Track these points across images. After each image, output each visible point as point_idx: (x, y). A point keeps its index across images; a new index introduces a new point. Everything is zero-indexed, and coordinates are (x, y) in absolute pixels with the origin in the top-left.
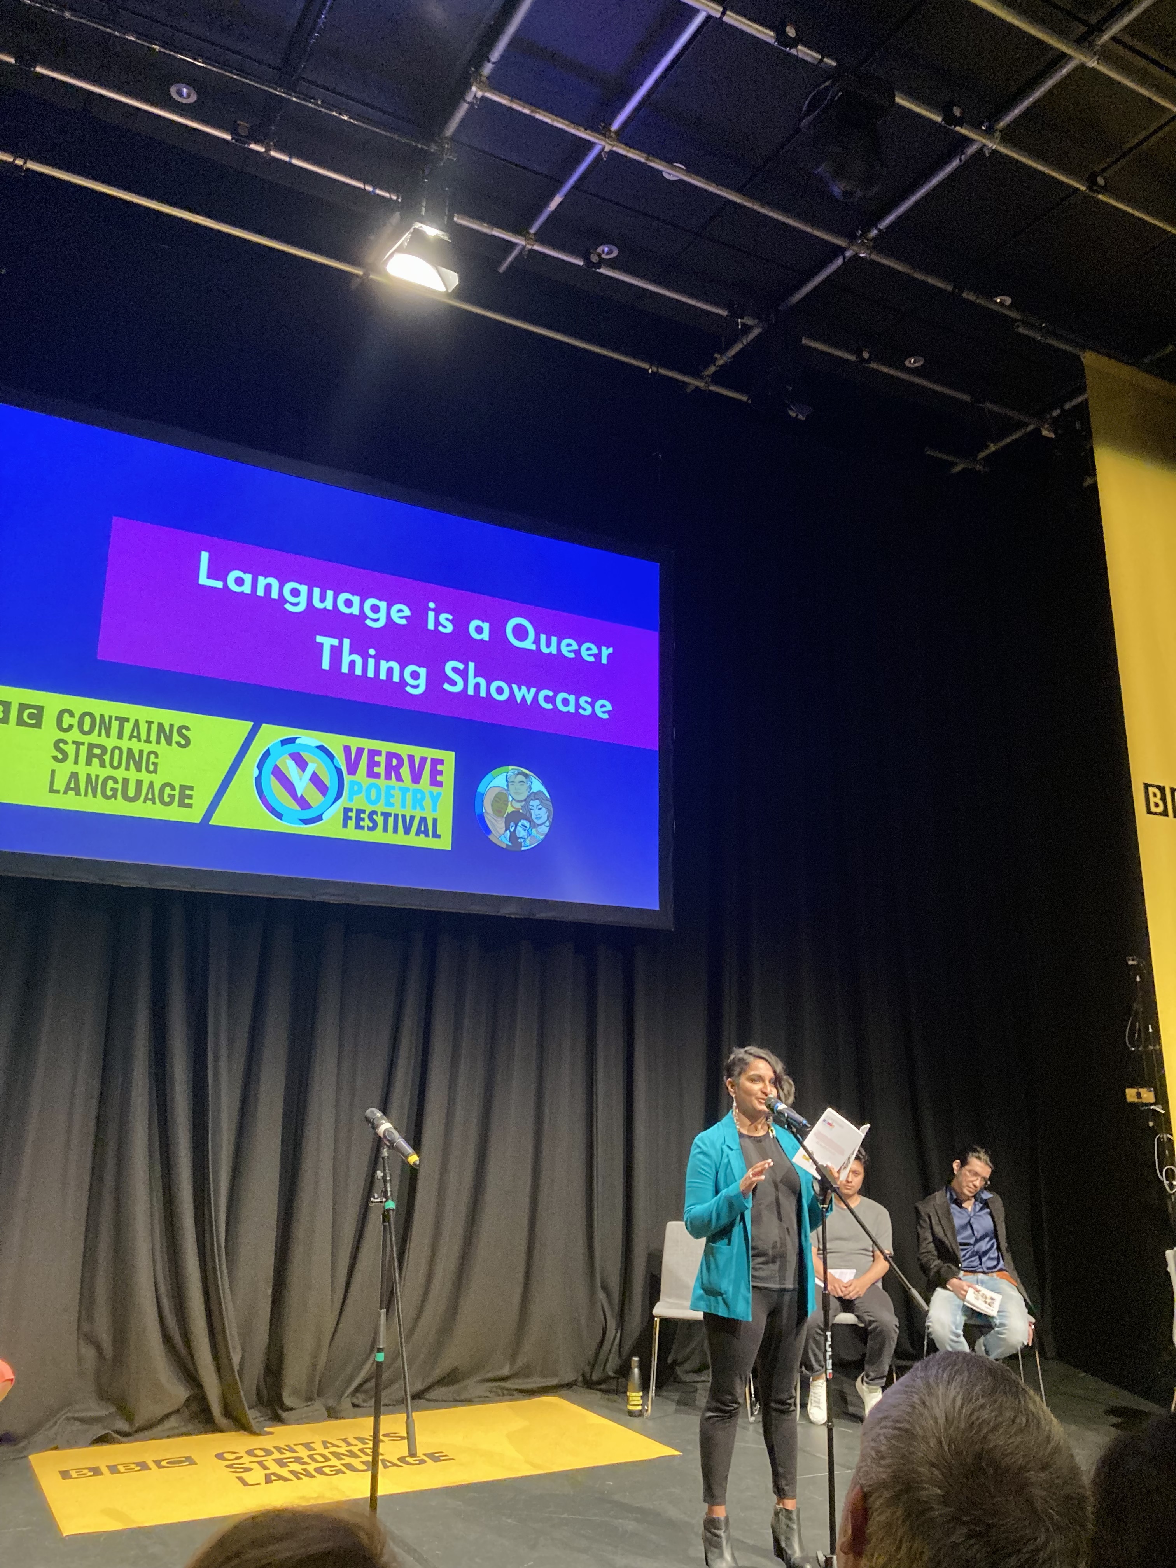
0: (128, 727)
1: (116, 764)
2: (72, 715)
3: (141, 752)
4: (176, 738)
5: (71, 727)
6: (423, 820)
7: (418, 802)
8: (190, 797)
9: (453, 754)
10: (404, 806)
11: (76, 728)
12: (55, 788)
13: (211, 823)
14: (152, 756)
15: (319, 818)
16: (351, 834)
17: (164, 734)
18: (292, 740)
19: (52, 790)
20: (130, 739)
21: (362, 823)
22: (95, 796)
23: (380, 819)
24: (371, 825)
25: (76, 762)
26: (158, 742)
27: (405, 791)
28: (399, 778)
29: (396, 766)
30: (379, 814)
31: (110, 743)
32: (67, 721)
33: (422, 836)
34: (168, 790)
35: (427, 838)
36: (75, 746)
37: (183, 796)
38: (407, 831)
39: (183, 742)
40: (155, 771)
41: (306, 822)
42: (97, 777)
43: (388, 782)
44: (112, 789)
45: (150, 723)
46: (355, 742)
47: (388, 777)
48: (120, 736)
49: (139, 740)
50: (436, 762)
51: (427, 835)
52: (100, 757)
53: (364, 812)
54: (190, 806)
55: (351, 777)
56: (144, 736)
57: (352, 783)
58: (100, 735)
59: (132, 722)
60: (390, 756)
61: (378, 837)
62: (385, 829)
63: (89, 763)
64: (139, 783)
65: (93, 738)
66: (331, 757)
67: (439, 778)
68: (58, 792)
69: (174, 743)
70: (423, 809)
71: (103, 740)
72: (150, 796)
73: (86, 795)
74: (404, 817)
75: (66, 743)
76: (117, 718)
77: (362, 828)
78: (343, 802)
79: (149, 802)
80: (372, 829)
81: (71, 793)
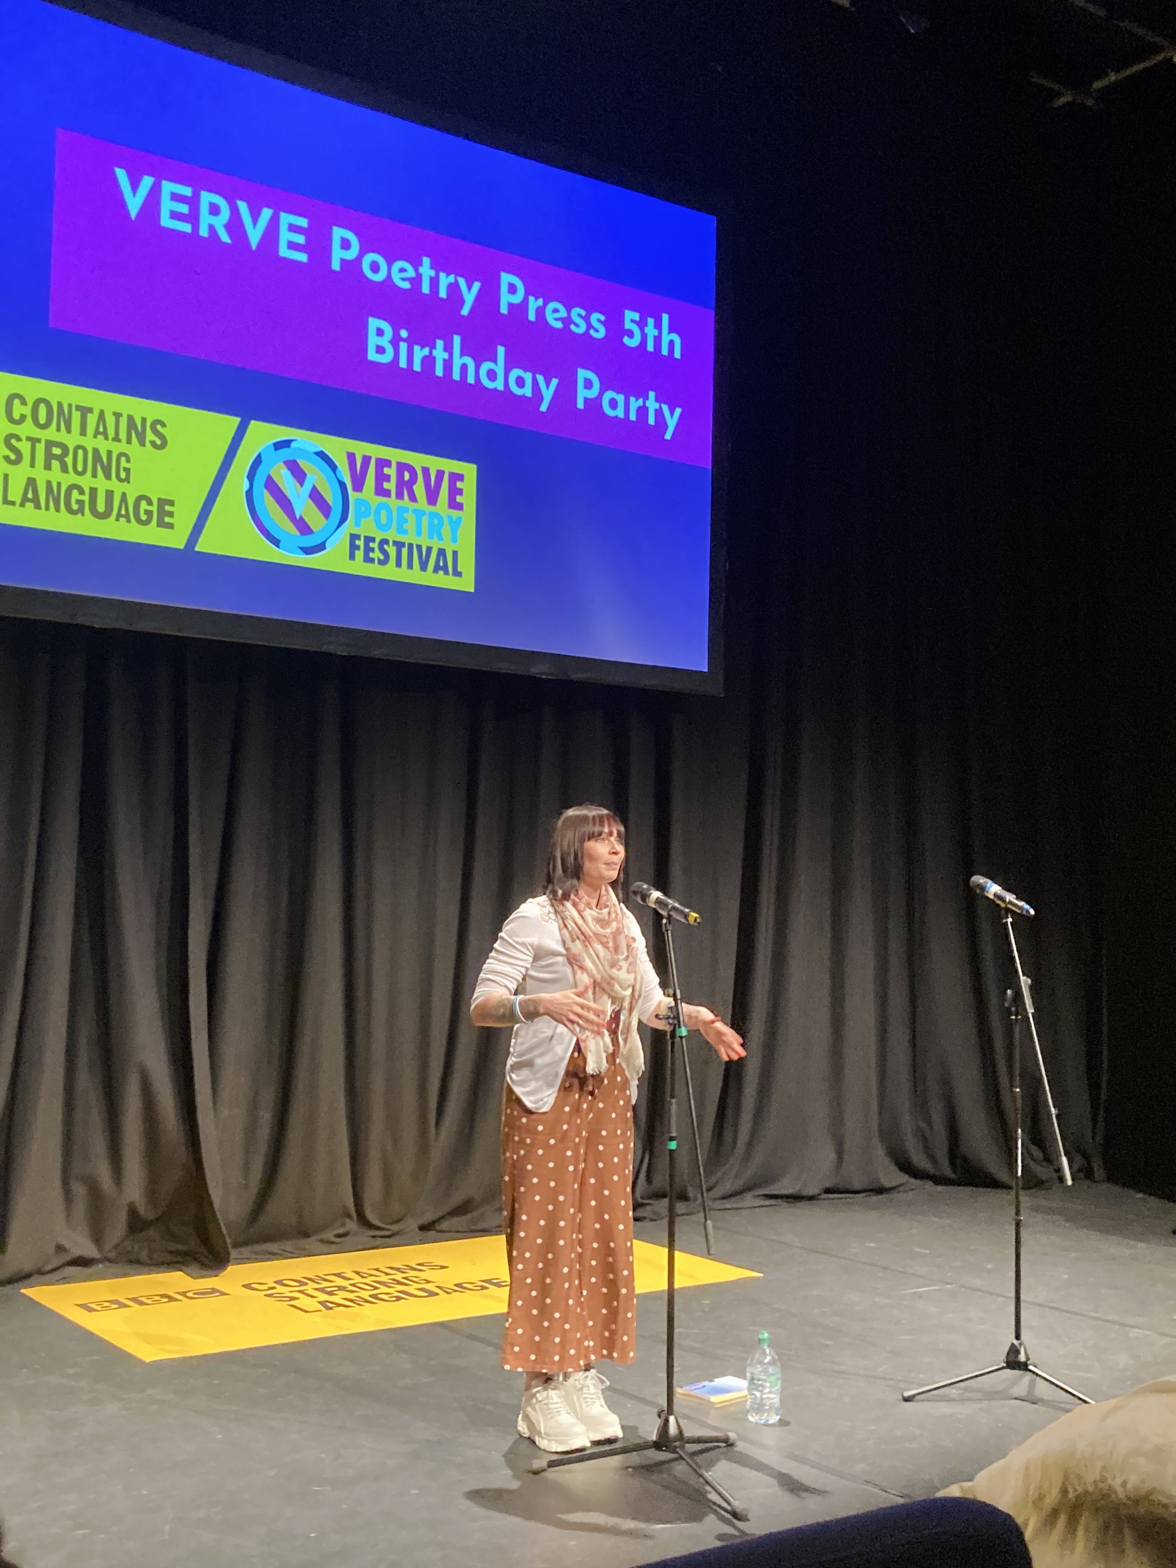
0: (92, 419)
1: (80, 468)
2: (24, 402)
3: (109, 453)
4: (150, 436)
5: (23, 418)
6: (442, 552)
7: (435, 530)
8: (171, 514)
9: (474, 467)
10: (419, 533)
11: (29, 419)
12: (10, 498)
13: (196, 549)
14: (123, 459)
15: (321, 547)
16: (359, 568)
17: (136, 431)
18: (286, 444)
19: (6, 501)
20: (95, 436)
21: (371, 555)
22: (58, 509)
23: (392, 550)
25: (33, 465)
26: (129, 441)
27: (419, 514)
28: (413, 498)
29: (409, 480)
30: (391, 543)
31: (72, 440)
32: (18, 410)
33: (441, 573)
34: (144, 505)
35: (446, 576)
36: (29, 444)
37: (162, 513)
38: (424, 567)
39: (158, 442)
40: (127, 480)
41: (307, 551)
42: (59, 484)
43: (399, 502)
44: (78, 502)
45: (118, 415)
46: (362, 448)
47: (400, 496)
48: (83, 432)
49: (106, 438)
50: (456, 477)
51: (446, 573)
52: (61, 459)
53: (373, 540)
54: (171, 526)
55: (357, 494)
56: (111, 433)
57: (359, 502)
58: (58, 429)
59: (96, 413)
60: (402, 467)
61: (390, 572)
62: (399, 564)
63: (48, 467)
64: (109, 494)
65: (51, 434)
66: (333, 467)
67: (459, 499)
68: (13, 503)
69: (148, 443)
70: (440, 538)
71: (61, 436)
72: (123, 512)
73: (47, 508)
74: (419, 547)
75: (19, 439)
76: (78, 408)
77: (372, 561)
78: (349, 527)
79: (123, 520)
80: (383, 562)
81: (30, 506)
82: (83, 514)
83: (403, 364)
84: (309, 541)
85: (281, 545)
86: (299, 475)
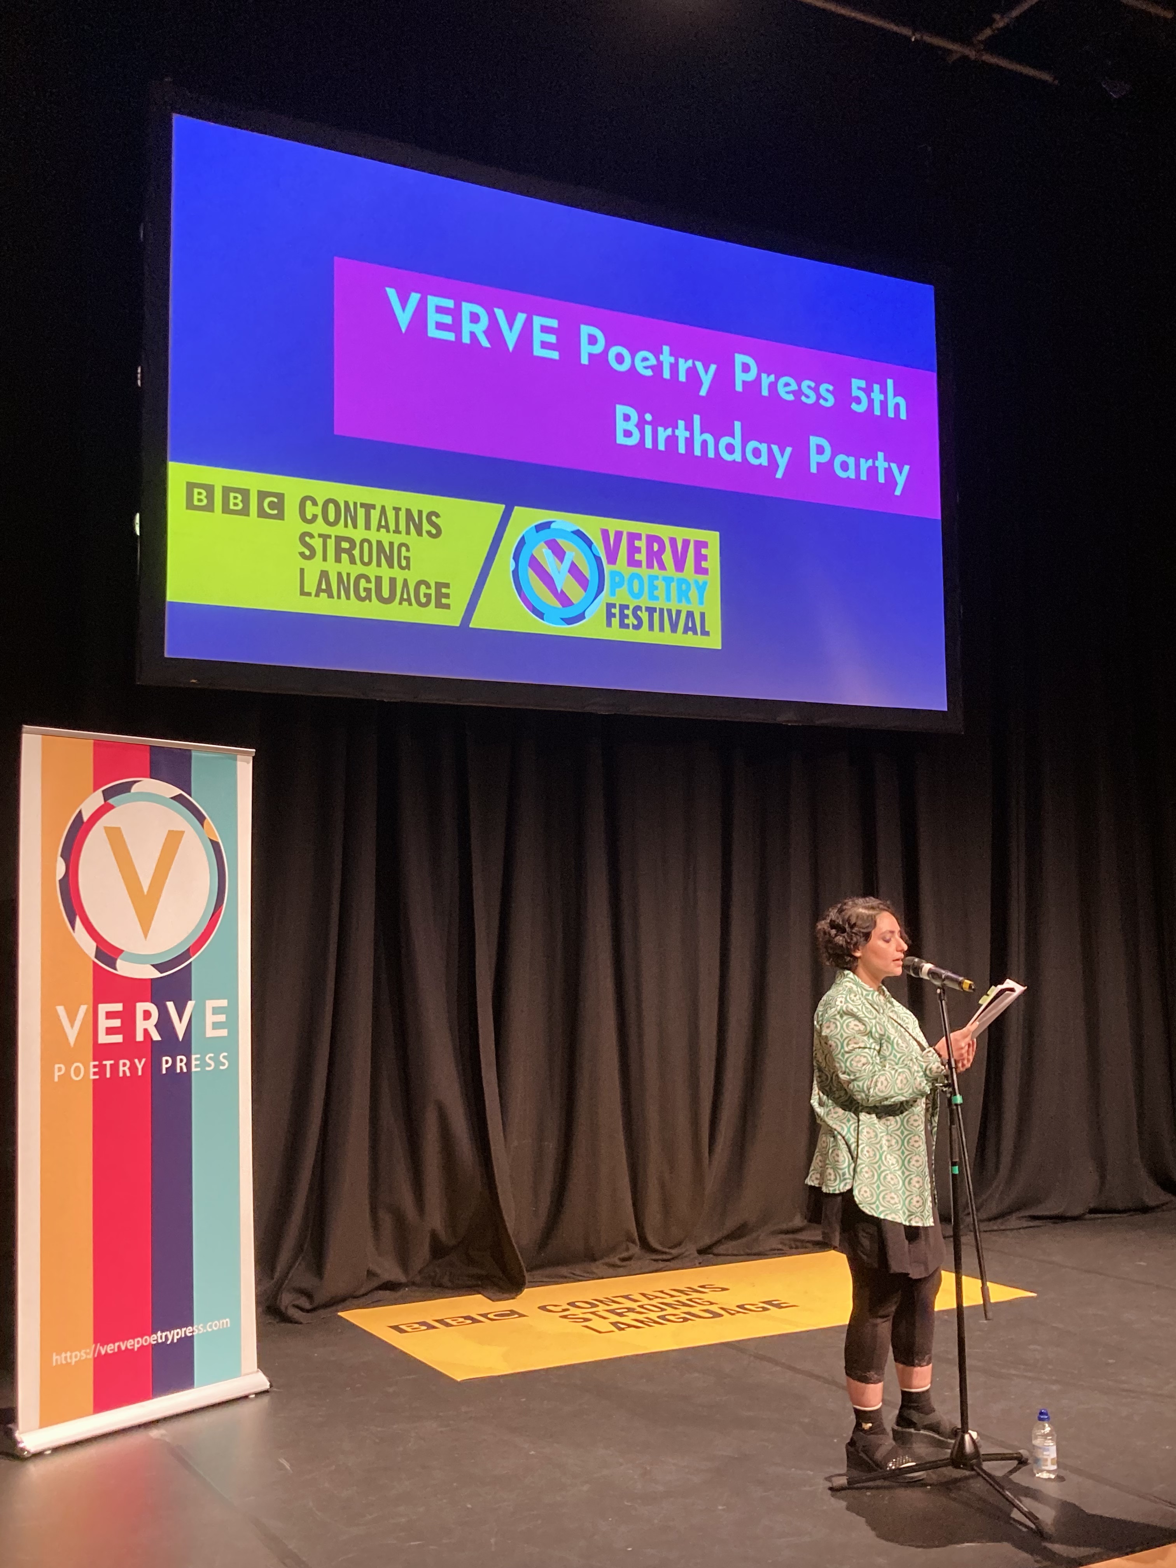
0: (375, 515)
1: (366, 560)
2: (315, 503)
4: (426, 526)
5: (315, 517)
6: (690, 615)
7: (683, 595)
8: (447, 596)
9: (717, 534)
10: (668, 599)
11: (320, 519)
12: (306, 590)
13: (471, 626)
14: (404, 549)
15: (581, 617)
16: (615, 633)
17: (414, 522)
18: (546, 525)
19: (303, 593)
21: (626, 621)
22: (348, 598)
23: (644, 616)
24: (636, 623)
25: (325, 559)
26: (408, 532)
27: (668, 580)
28: (662, 567)
29: (657, 551)
30: (644, 609)
31: (358, 534)
32: (310, 510)
33: (690, 633)
34: (423, 589)
35: (695, 636)
36: (321, 540)
37: (440, 595)
38: (674, 628)
39: (434, 531)
40: (408, 567)
42: (348, 575)
43: (651, 572)
44: (365, 589)
45: (397, 510)
46: (614, 525)
47: (650, 566)
48: (368, 527)
50: (701, 545)
51: (695, 633)
52: (349, 552)
53: (627, 607)
54: (447, 606)
55: (612, 567)
56: (392, 527)
57: (613, 574)
58: (346, 526)
59: (378, 508)
60: (651, 539)
61: (643, 636)
62: (651, 627)
63: (338, 560)
64: (393, 581)
65: (339, 530)
66: (589, 543)
67: (704, 564)
68: (309, 594)
69: (424, 533)
70: (688, 601)
71: (350, 532)
73: (339, 596)
74: (669, 612)
75: (311, 536)
76: (362, 505)
77: (627, 626)
78: (605, 597)
79: (405, 603)
80: (637, 627)
81: (323, 595)
82: (370, 601)
83: (649, 444)
84: (570, 612)
85: (545, 616)
86: (559, 553)
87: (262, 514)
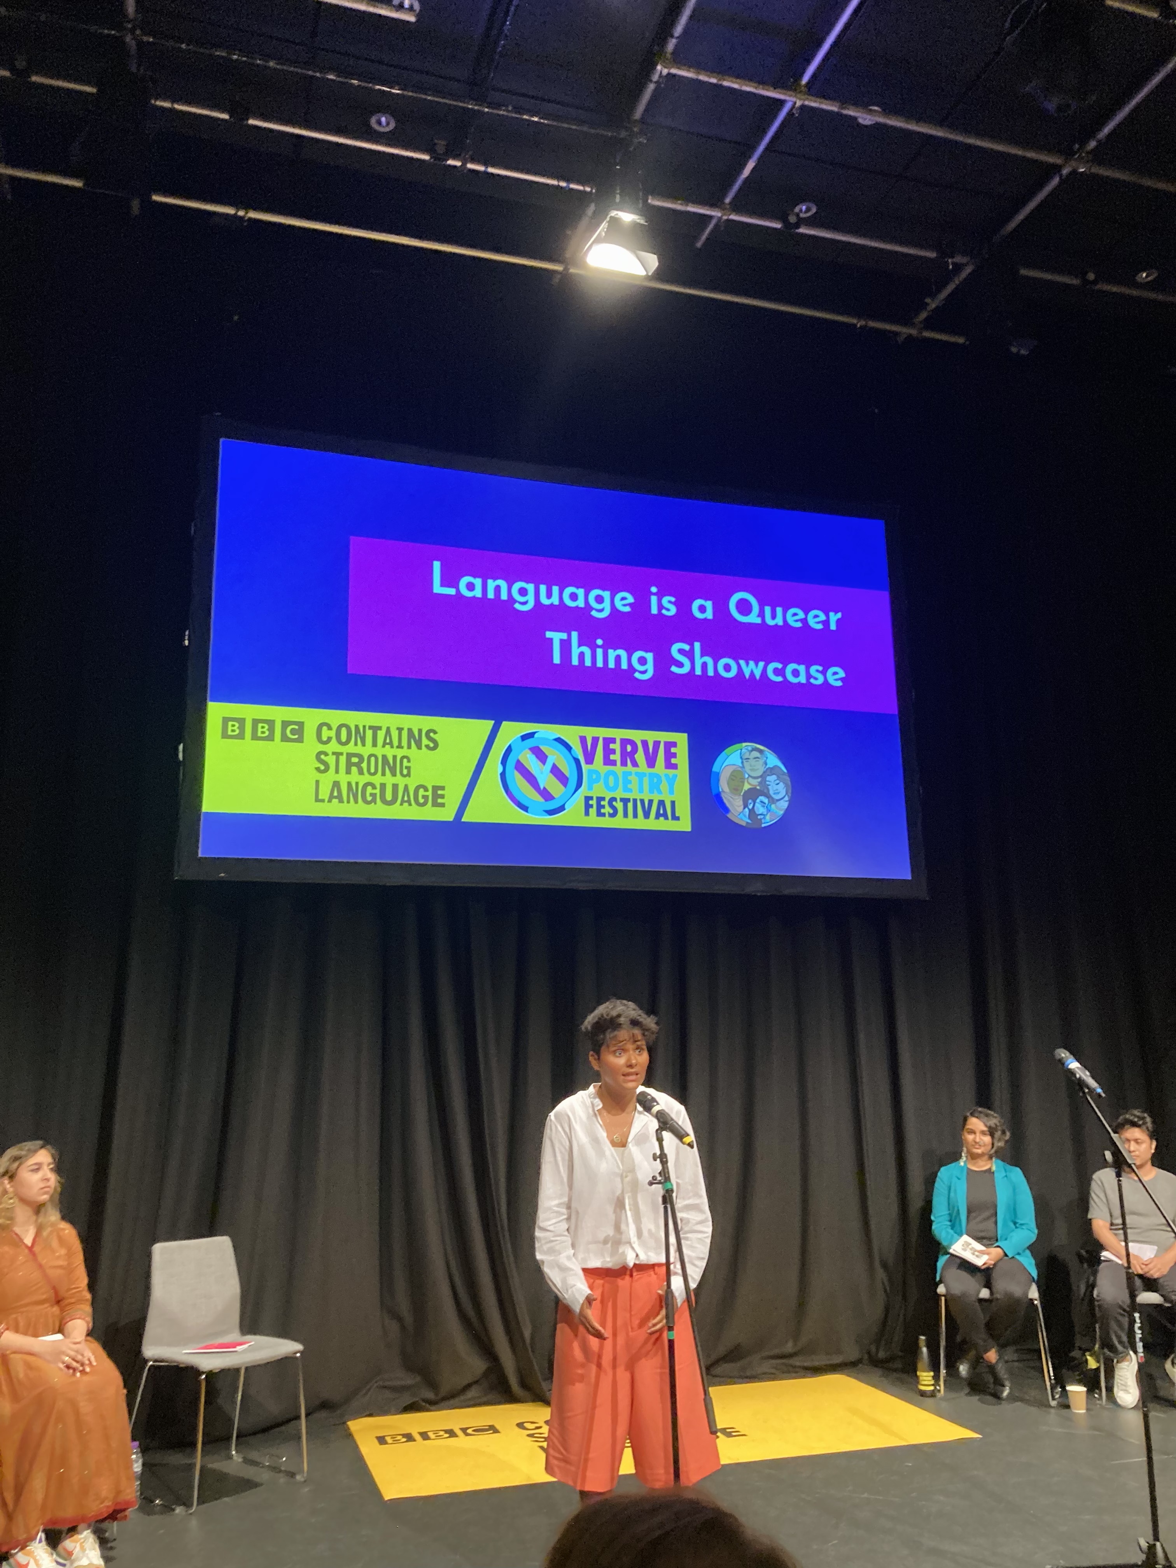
0: (381, 735)
1: (372, 770)
2: (330, 728)
3: (395, 757)
4: (425, 741)
5: (329, 739)
6: (661, 803)
7: (655, 786)
8: (442, 796)
9: (685, 735)
10: (641, 791)
11: (334, 740)
12: (320, 797)
13: (463, 820)
14: (405, 760)
15: (562, 808)
16: (593, 821)
17: (414, 739)
19: (317, 800)
20: (384, 746)
21: (603, 811)
22: (356, 802)
23: (619, 805)
24: (611, 811)
25: (337, 771)
26: (409, 747)
27: (641, 776)
28: (635, 764)
29: (631, 751)
30: (618, 800)
31: (366, 750)
32: (325, 733)
33: (662, 819)
34: (421, 792)
35: (667, 821)
36: (334, 757)
37: (436, 796)
38: (647, 815)
39: (432, 745)
40: (409, 775)
41: (551, 812)
42: (357, 784)
43: (624, 768)
44: (371, 794)
45: (400, 730)
46: (590, 732)
47: (624, 763)
48: (375, 744)
49: (392, 747)
50: (670, 745)
51: (666, 818)
52: (358, 765)
53: (603, 799)
54: (442, 805)
55: (589, 766)
56: (396, 743)
57: (590, 772)
58: (356, 744)
59: (384, 729)
60: (625, 742)
61: (619, 822)
62: (626, 815)
63: (348, 772)
64: (395, 787)
65: (351, 748)
66: (568, 748)
67: (673, 761)
68: (323, 801)
69: (423, 747)
70: (660, 792)
71: (359, 749)
72: (406, 799)
73: (348, 802)
74: (642, 801)
75: (326, 754)
76: (370, 728)
77: (604, 815)
78: (583, 791)
79: (406, 804)
80: (614, 815)
81: (335, 801)
84: (551, 805)
85: (529, 810)
86: (541, 756)
87: (285, 738)
